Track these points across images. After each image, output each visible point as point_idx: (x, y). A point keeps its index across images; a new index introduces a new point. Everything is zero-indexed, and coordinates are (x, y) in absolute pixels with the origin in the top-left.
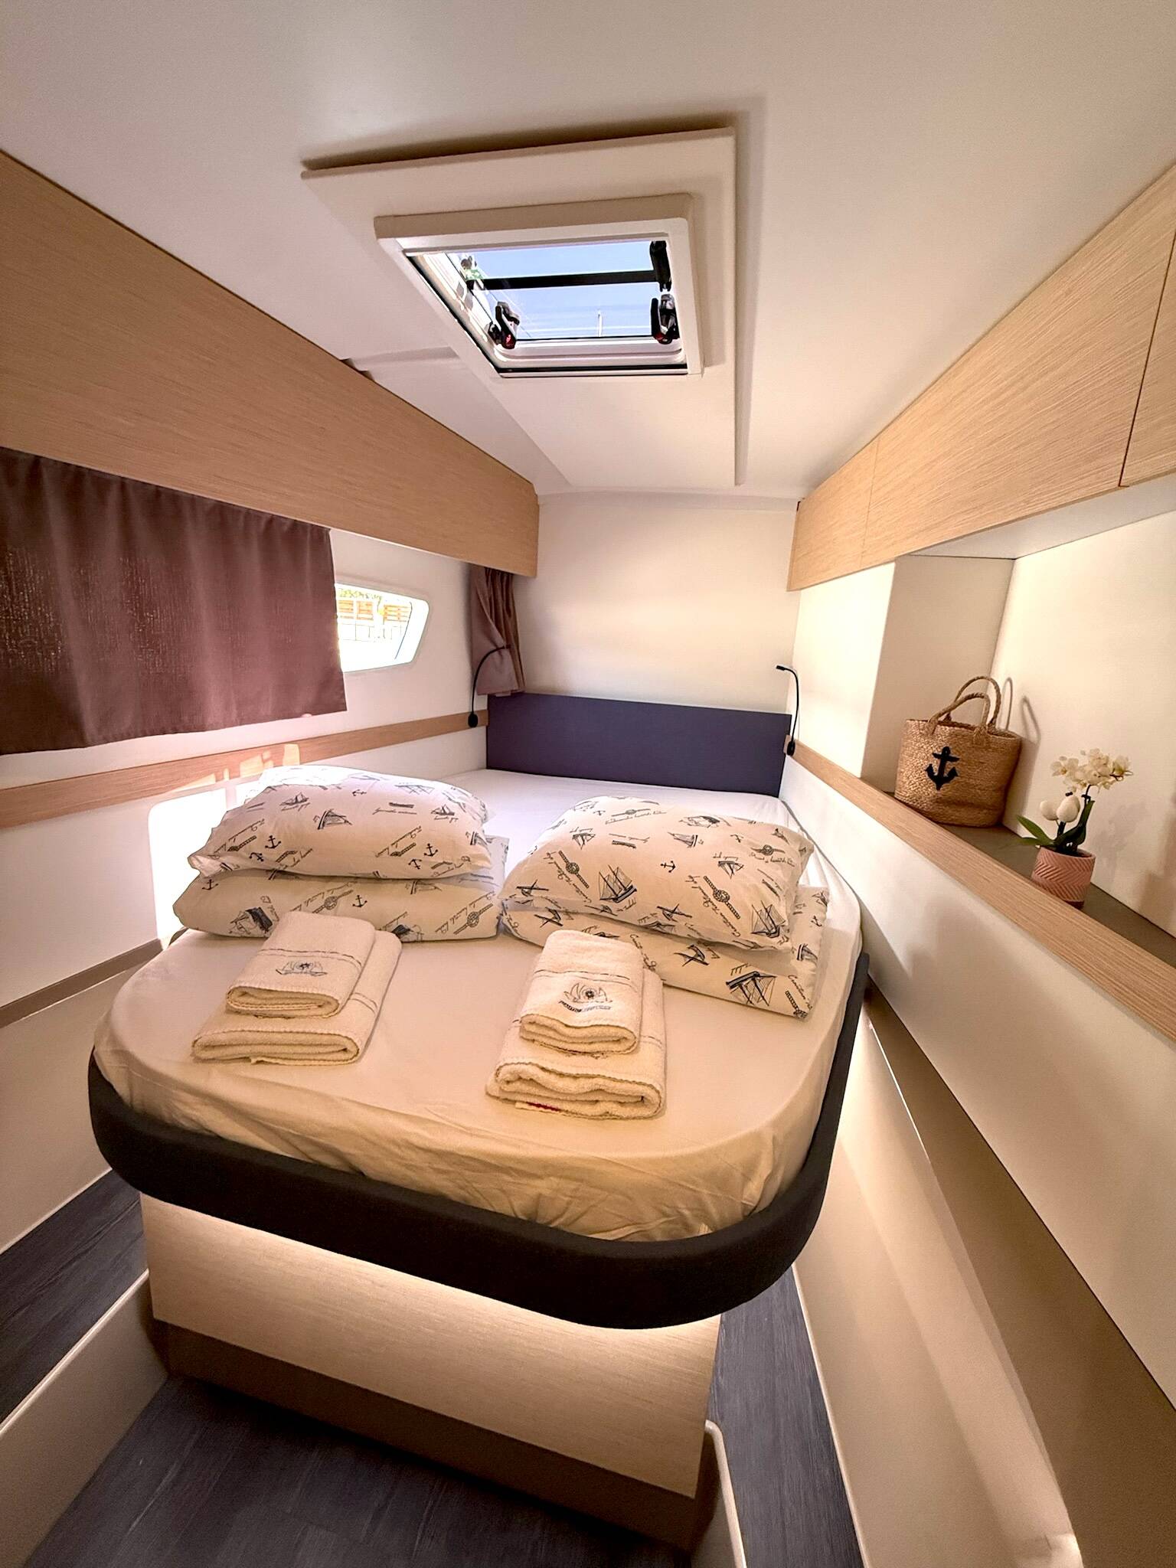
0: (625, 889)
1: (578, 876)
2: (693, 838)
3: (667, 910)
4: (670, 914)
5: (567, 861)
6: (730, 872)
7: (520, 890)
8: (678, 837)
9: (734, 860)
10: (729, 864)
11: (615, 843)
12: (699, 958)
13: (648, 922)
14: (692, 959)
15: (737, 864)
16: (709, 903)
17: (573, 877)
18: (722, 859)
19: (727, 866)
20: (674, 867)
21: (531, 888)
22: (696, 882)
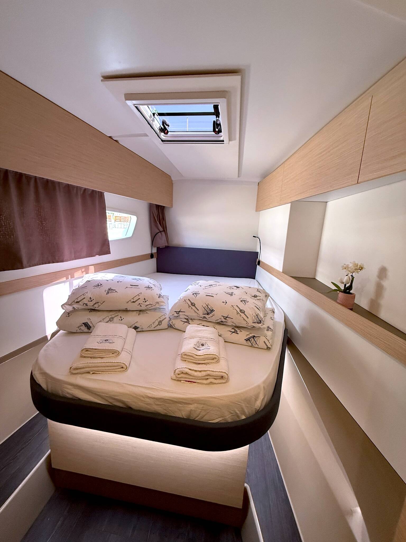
0: (211, 311)
1: (195, 307)
2: (232, 293)
3: (225, 317)
4: (226, 318)
5: (191, 302)
6: (245, 303)
7: (176, 312)
8: (227, 293)
9: (245, 300)
10: (244, 301)
11: (207, 295)
12: (235, 332)
13: (219, 321)
14: (233, 332)
15: (246, 301)
16: (238, 314)
17: (193, 307)
18: (242, 300)
19: (243, 302)
20: (226, 303)
21: (179, 312)
22: (234, 307)
